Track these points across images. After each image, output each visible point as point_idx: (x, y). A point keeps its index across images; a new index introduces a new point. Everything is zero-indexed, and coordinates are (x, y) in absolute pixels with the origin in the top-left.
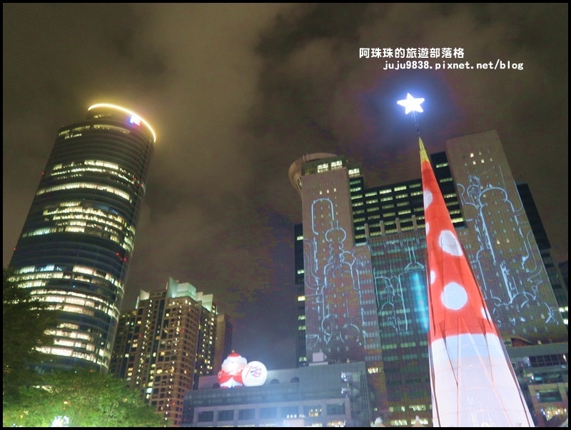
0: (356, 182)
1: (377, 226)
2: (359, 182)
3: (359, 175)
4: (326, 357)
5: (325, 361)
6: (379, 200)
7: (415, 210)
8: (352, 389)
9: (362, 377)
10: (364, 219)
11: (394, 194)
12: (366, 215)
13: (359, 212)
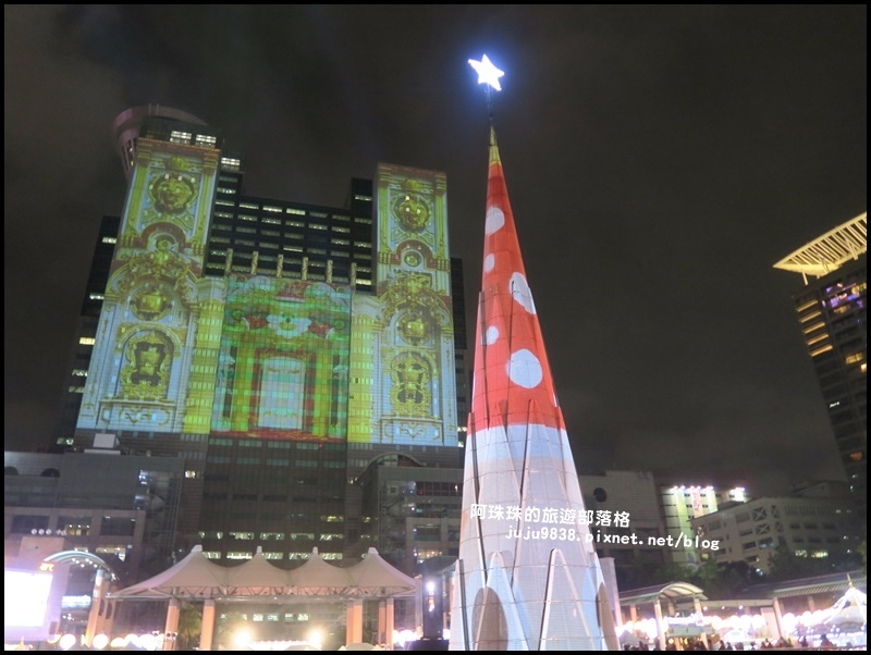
0: (231, 180)
1: (246, 256)
2: (235, 180)
3: (237, 169)
4: (118, 442)
5: (115, 448)
6: (260, 219)
7: (309, 250)
8: (152, 498)
9: (172, 483)
10: (227, 241)
11: (284, 217)
12: (233, 235)
13: (222, 228)
